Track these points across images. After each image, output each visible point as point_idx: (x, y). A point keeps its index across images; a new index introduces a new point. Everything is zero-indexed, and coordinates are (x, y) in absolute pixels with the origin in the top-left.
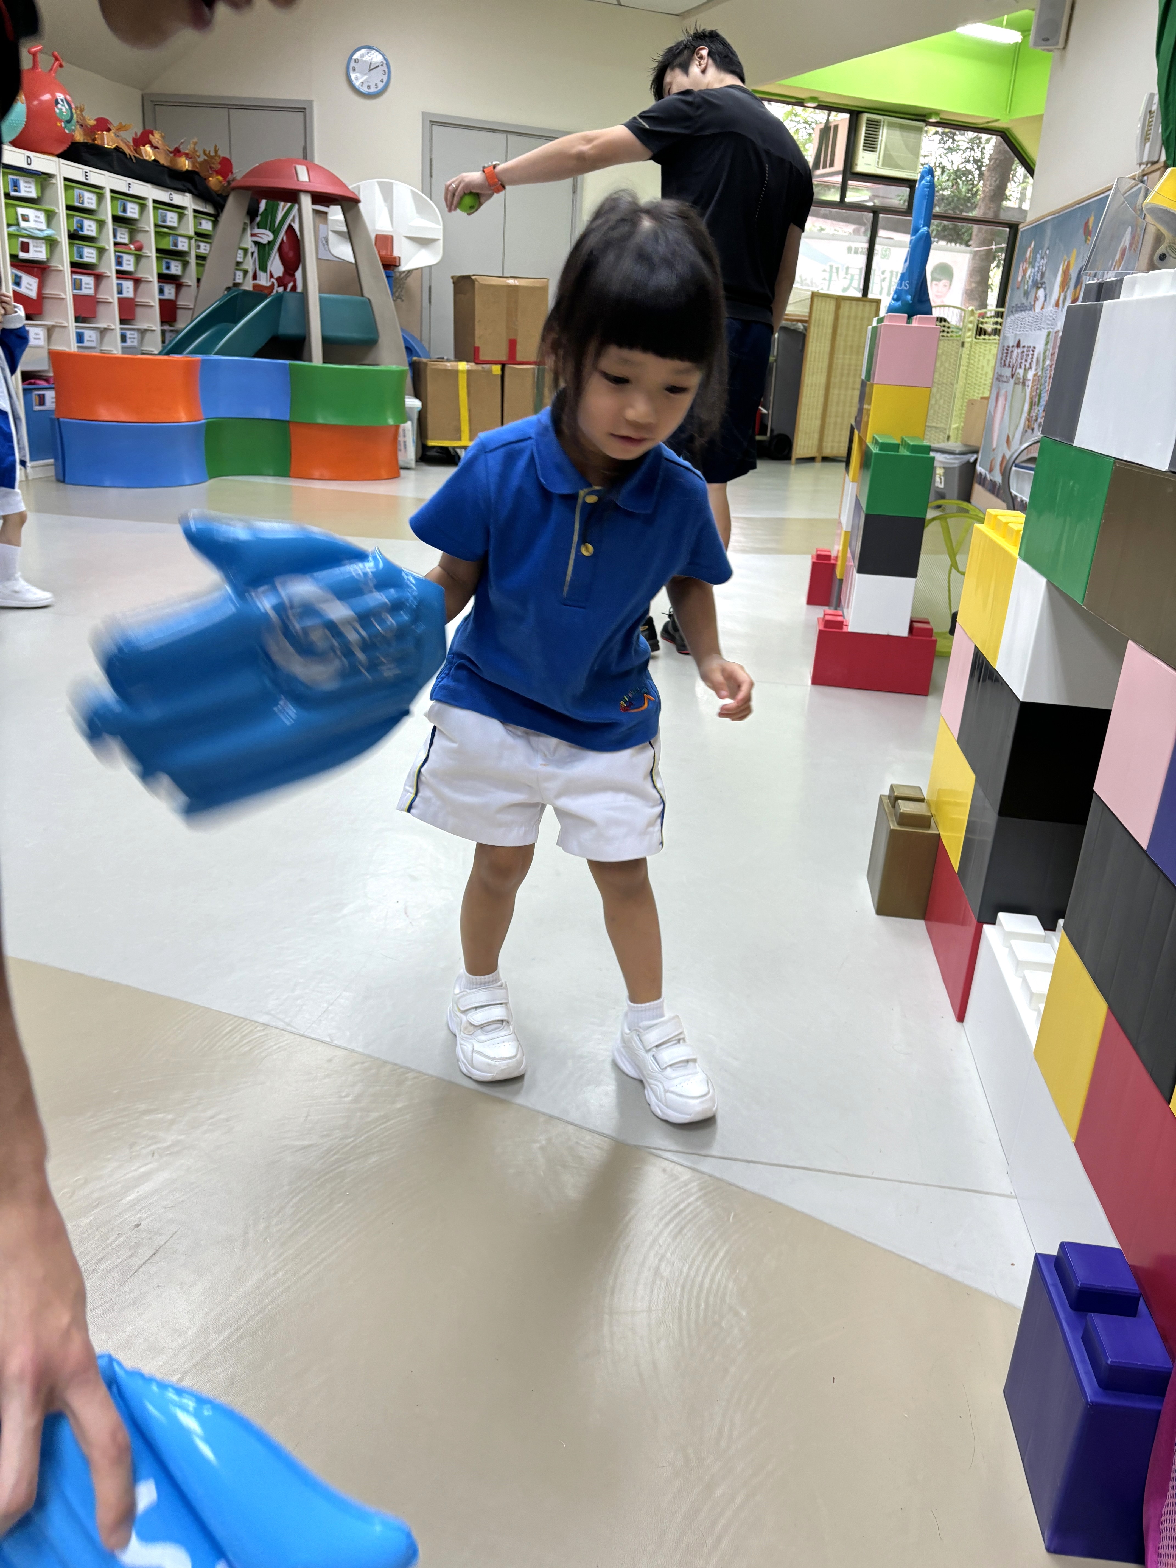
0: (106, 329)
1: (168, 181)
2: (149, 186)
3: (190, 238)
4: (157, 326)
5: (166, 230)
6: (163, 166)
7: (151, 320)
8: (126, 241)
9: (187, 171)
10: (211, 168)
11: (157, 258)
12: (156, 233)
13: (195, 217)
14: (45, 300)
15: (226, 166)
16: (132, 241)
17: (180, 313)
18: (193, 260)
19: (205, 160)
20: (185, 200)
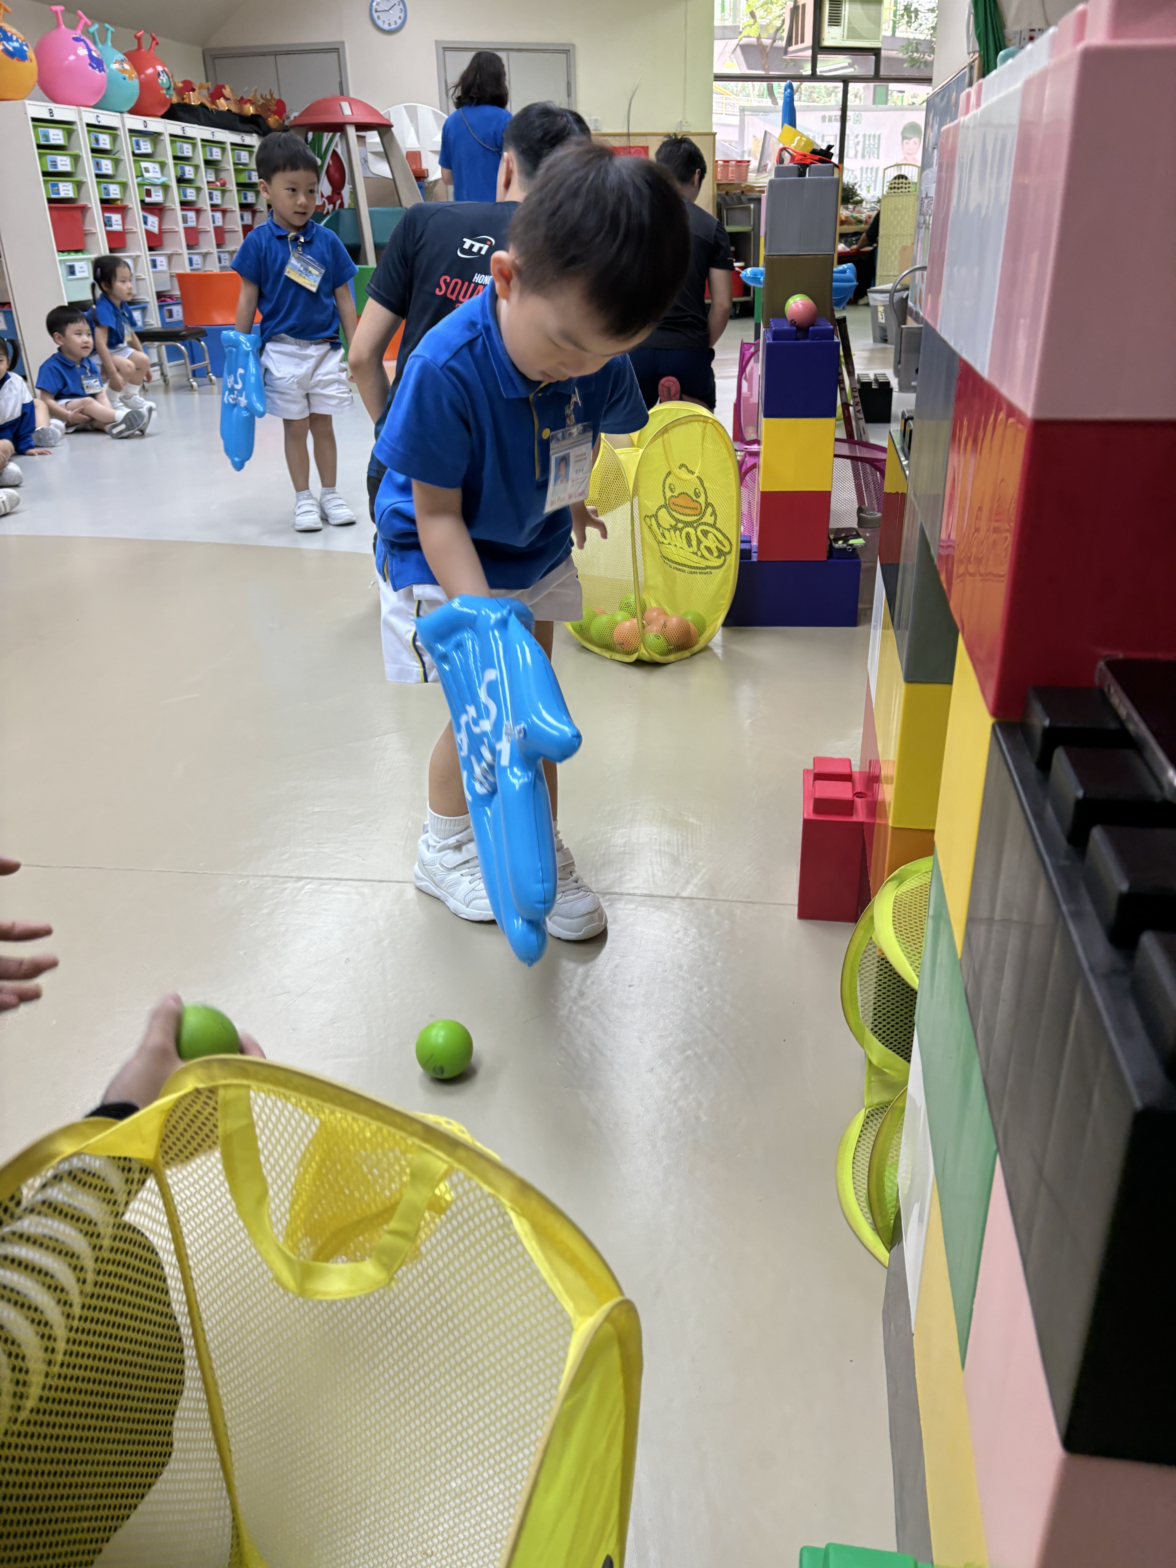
0: (207, 254)
1: (240, 126)
2: (227, 132)
5: (241, 167)
6: (235, 114)
8: (213, 179)
9: (252, 115)
10: (269, 110)
11: (238, 191)
12: (236, 170)
14: (163, 233)
15: (280, 108)
16: (217, 179)
19: (264, 104)
20: (251, 139)
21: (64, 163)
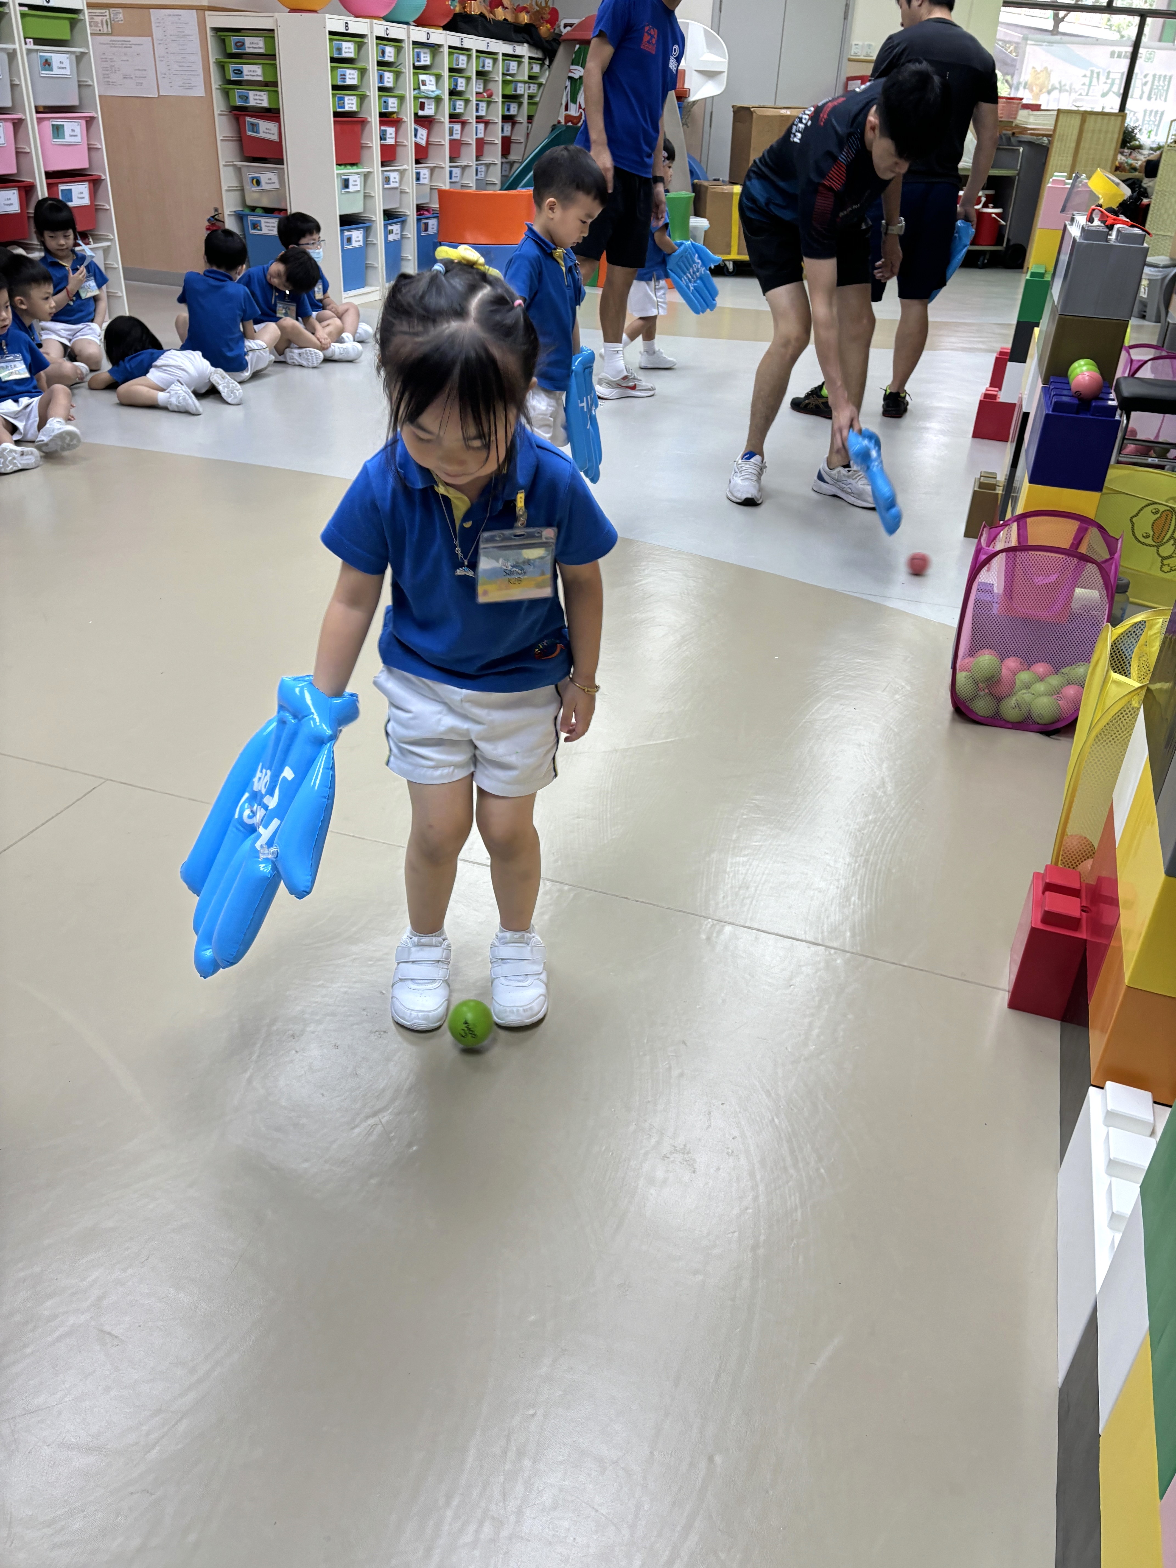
0: (466, 166)
1: (513, 35)
2: (500, 42)
3: (525, 82)
4: (498, 160)
5: (509, 78)
6: (510, 24)
7: (494, 156)
8: (481, 90)
9: (526, 24)
10: (542, 18)
11: (503, 102)
12: (504, 82)
13: (530, 63)
14: (430, 146)
15: (554, 16)
16: (485, 90)
17: (513, 146)
18: (525, 101)
19: (537, 11)
20: (523, 50)
21: (351, 77)
